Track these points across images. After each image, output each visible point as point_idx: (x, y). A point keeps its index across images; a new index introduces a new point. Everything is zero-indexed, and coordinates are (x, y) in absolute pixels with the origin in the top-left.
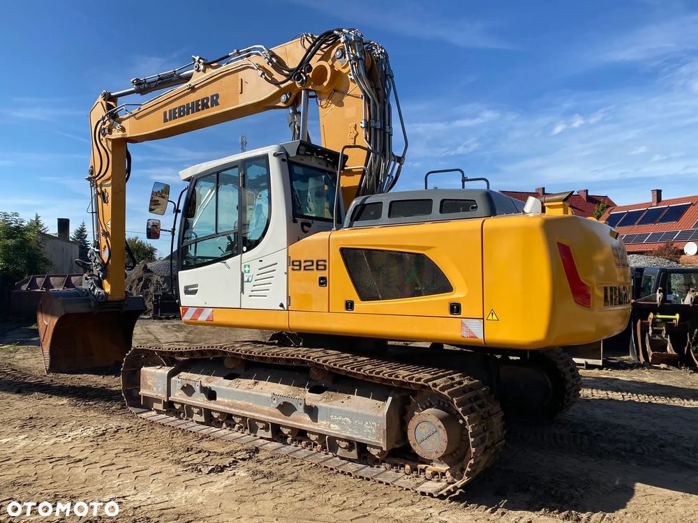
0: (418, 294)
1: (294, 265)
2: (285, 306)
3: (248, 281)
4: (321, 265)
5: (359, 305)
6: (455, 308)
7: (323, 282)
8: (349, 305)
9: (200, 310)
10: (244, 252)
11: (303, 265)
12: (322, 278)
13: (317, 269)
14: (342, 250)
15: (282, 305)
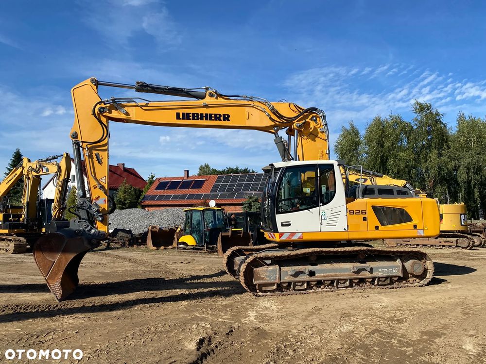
0: (401, 222)
1: (351, 212)
2: (347, 229)
3: (324, 219)
4: (363, 212)
5: (381, 227)
6: (415, 227)
7: (365, 219)
8: (377, 228)
9: (293, 234)
10: (321, 206)
11: (355, 212)
12: (364, 218)
13: (362, 214)
14: (372, 206)
15: (345, 229)
